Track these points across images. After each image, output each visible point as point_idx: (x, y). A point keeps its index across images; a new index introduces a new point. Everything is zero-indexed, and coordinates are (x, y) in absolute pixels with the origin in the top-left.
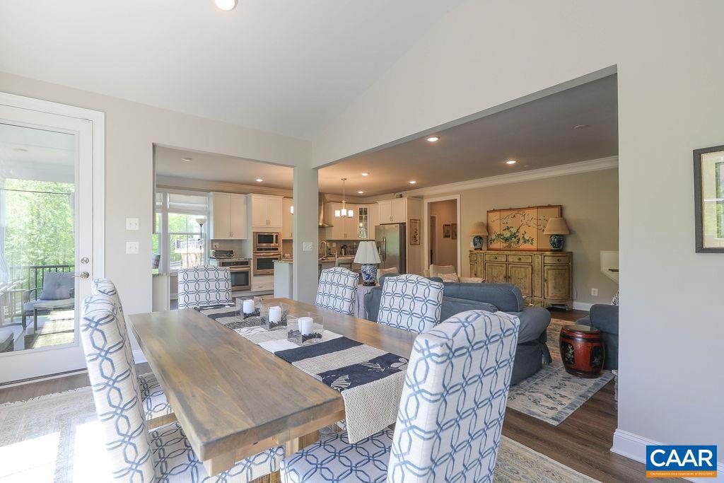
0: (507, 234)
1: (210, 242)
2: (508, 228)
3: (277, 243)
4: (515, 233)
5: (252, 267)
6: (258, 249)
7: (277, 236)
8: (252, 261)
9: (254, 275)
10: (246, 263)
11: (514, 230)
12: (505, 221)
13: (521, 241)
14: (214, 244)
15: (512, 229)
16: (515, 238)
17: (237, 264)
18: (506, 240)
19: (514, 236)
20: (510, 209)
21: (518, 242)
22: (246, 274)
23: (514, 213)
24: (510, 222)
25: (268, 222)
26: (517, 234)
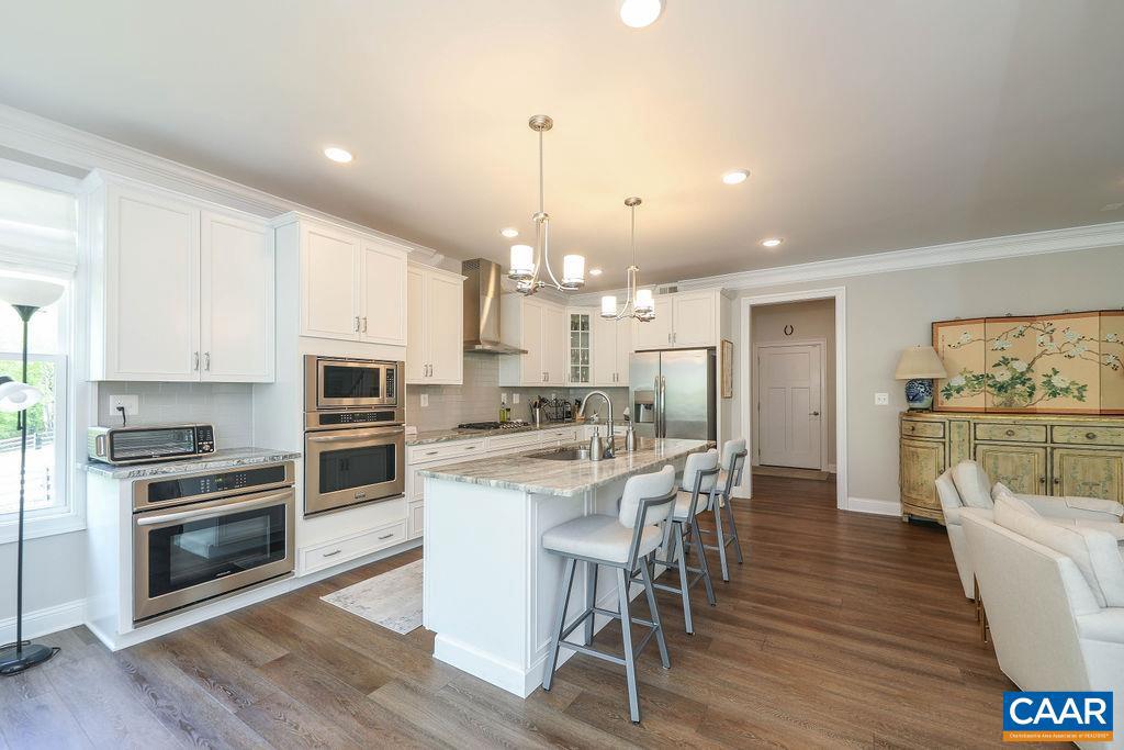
0: (1003, 375)
1: (93, 392)
2: (1005, 361)
3: (390, 394)
4: (1022, 374)
5: (298, 486)
6: (324, 419)
7: (390, 373)
8: (299, 464)
9: (307, 515)
10: (274, 474)
11: (1020, 366)
12: (998, 345)
13: (1038, 394)
14: (114, 401)
15: (1015, 364)
16: (1023, 383)
17: (228, 481)
18: (1001, 388)
19: (1021, 378)
20: (1009, 318)
21: (1031, 395)
22: (277, 515)
23: (1020, 326)
24: (1011, 347)
25: (361, 324)
26: (1028, 376)
